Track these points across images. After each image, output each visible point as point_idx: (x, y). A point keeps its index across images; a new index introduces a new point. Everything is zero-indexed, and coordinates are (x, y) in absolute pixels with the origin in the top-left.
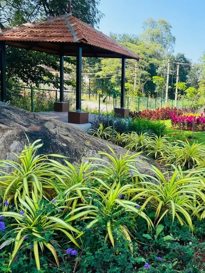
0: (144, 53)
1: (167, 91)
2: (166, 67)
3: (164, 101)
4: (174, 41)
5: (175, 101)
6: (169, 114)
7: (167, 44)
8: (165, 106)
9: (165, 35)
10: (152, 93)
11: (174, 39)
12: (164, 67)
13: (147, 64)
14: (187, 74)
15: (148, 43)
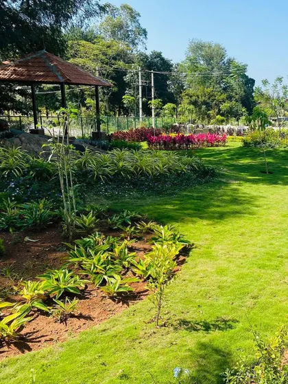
0: (105, 54)
1: (141, 106)
2: (137, 74)
3: (139, 119)
4: (145, 35)
5: (153, 119)
6: (145, 135)
7: (136, 39)
8: (139, 126)
9: (132, 27)
10: (120, 108)
11: (145, 32)
12: (134, 74)
13: (110, 69)
14: (168, 79)
15: (109, 40)
